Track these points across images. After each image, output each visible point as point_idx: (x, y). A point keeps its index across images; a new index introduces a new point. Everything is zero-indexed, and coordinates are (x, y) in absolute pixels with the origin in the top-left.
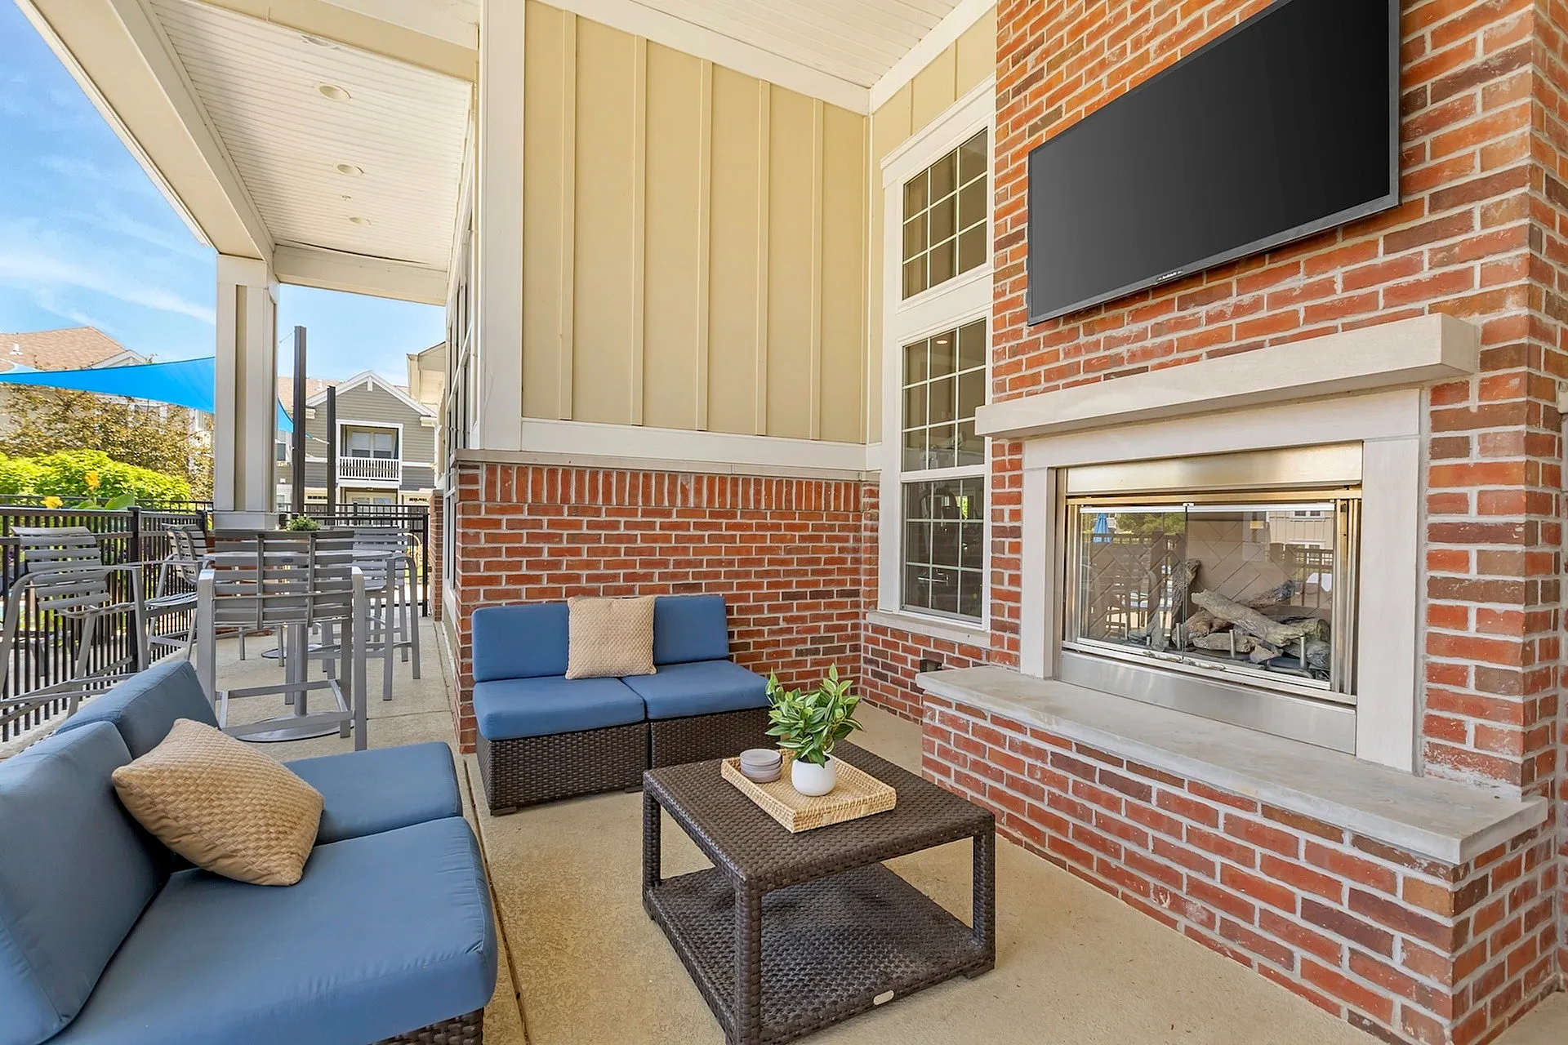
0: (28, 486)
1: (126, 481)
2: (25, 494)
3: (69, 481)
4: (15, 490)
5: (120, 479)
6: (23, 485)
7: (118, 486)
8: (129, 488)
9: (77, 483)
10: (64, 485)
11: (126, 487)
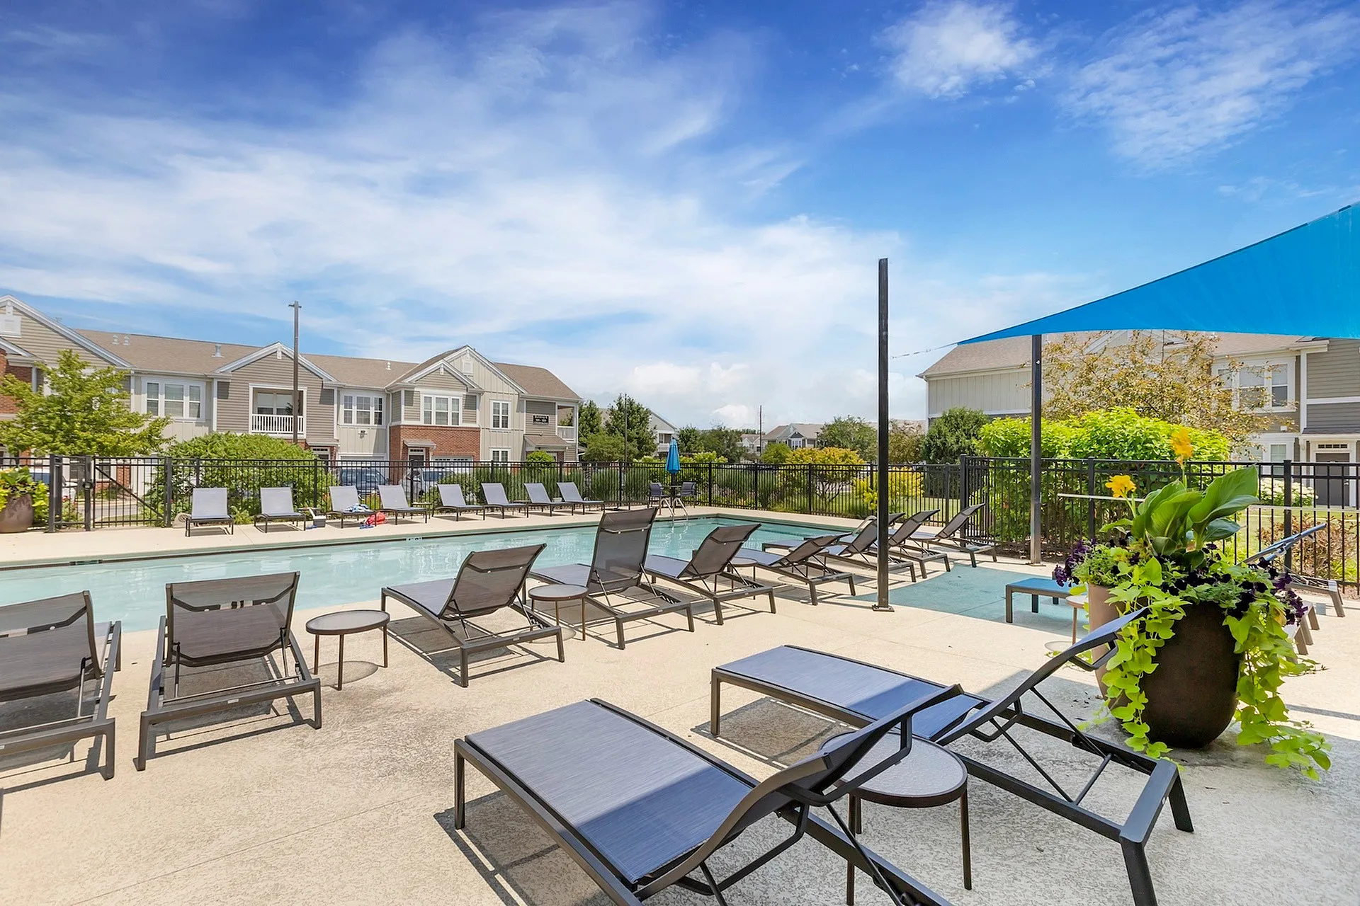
0: (1064, 449)
1: (1157, 440)
2: (1061, 457)
3: (1099, 442)
4: (1053, 454)
5: (1151, 437)
6: (1060, 448)
7: (1148, 445)
8: (1161, 448)
9: (1107, 444)
10: (1095, 446)
11: (1158, 446)
